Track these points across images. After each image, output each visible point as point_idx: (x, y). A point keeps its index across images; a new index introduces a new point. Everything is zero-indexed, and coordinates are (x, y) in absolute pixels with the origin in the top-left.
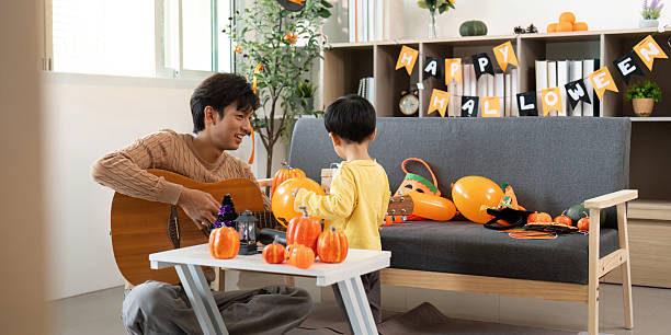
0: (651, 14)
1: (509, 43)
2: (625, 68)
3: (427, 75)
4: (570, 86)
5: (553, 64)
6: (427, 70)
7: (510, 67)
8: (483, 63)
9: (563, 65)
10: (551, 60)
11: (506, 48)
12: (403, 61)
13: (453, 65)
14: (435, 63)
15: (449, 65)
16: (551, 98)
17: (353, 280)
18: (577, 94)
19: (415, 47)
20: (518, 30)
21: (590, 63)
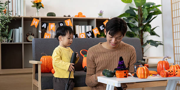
0: (101, 14)
1: (70, 19)
2: (101, 28)
3: (42, 28)
4: (87, 33)
5: (80, 26)
6: (43, 26)
9: (83, 27)
10: (80, 25)
11: (69, 21)
12: (34, 23)
14: (45, 24)
15: (50, 25)
16: (82, 36)
18: (89, 35)
19: (38, 19)
20: (65, 16)
21: (90, 27)
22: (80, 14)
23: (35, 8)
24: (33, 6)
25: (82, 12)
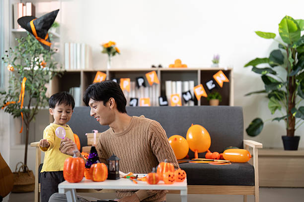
0: (216, 61)
1: (154, 72)
2: (210, 85)
4: (184, 93)
7: (155, 84)
8: (141, 81)
9: (179, 83)
10: (173, 81)
11: (153, 74)
12: (98, 79)
13: (125, 82)
14: (116, 80)
15: (122, 82)
16: (175, 99)
18: (188, 97)
19: (105, 72)
20: (153, 67)
21: (192, 83)
23: (106, 55)
24: (103, 52)
25: (181, 59)
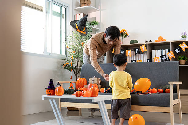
0: (184, 37)
2: (177, 51)
4: (162, 56)
5: (157, 51)
7: (145, 52)
8: (137, 51)
13: (129, 51)
16: (156, 60)
17: (102, 101)
18: (164, 59)
20: (146, 42)
21: (167, 50)
22: (160, 38)
